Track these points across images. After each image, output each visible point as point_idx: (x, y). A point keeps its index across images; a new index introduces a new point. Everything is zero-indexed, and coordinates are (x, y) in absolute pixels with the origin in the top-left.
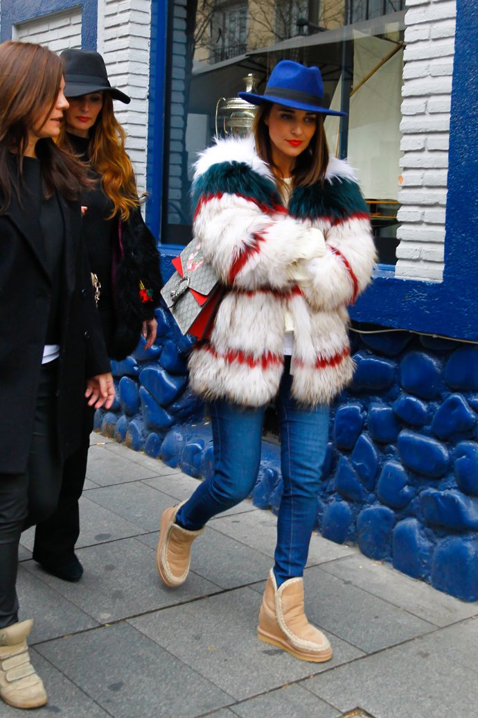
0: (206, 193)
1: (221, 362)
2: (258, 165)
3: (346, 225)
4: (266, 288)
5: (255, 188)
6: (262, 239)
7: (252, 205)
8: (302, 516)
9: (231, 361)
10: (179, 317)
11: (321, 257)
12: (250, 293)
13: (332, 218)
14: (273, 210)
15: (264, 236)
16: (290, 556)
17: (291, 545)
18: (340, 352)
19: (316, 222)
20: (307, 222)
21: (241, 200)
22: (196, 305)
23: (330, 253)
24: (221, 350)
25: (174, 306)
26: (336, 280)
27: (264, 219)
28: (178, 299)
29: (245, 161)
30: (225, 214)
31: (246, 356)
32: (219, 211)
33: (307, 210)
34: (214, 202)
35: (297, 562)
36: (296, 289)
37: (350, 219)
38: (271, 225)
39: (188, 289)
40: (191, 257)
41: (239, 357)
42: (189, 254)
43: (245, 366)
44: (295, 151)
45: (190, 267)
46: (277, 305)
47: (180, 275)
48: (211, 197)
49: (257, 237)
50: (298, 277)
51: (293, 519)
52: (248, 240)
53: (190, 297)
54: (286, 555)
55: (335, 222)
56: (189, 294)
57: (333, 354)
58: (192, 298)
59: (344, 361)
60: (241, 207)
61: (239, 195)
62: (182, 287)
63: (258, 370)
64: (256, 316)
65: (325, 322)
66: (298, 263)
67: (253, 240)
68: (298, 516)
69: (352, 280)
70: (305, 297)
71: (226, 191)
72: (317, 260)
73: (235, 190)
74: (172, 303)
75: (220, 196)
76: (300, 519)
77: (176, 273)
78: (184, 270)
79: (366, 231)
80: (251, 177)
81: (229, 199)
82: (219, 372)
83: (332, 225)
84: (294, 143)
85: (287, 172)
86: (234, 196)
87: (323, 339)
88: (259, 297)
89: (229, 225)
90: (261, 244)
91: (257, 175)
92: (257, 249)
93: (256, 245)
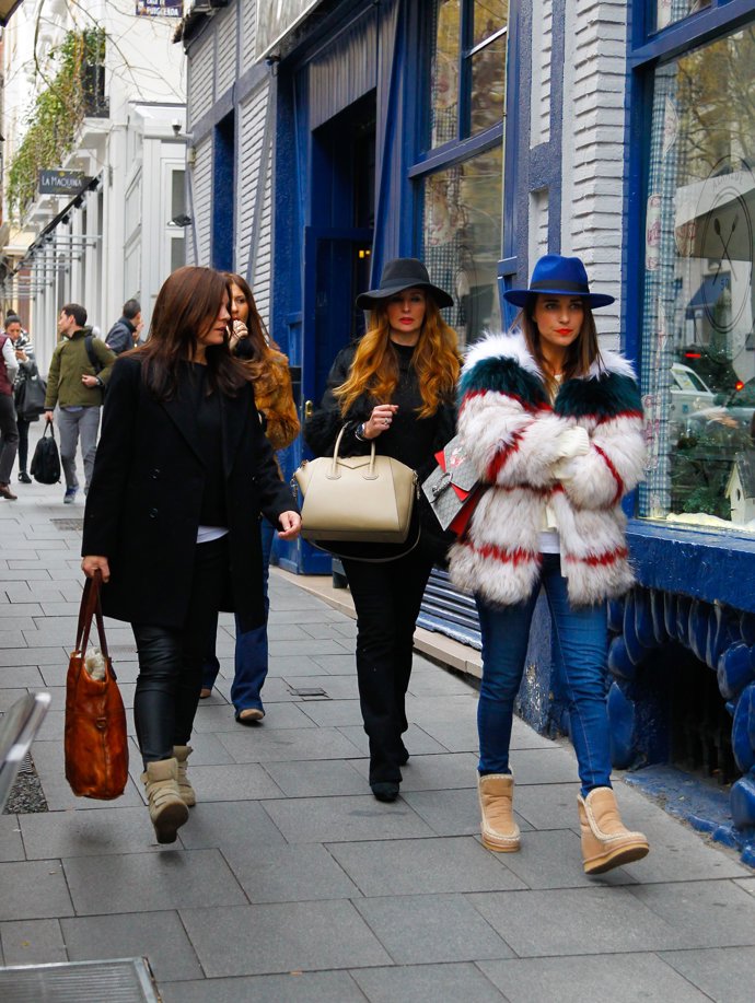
0: (471, 389)
1: (477, 556)
2: (526, 360)
3: (613, 423)
4: (525, 485)
5: (521, 385)
6: (521, 438)
7: (516, 403)
8: (593, 720)
9: (486, 556)
10: (440, 513)
11: (584, 455)
12: (508, 489)
13: (598, 415)
14: (535, 408)
15: (522, 435)
16: (591, 765)
17: (589, 753)
18: (612, 551)
19: (581, 421)
20: (572, 420)
21: (505, 399)
22: (457, 501)
23: (593, 451)
24: (477, 544)
25: (436, 501)
26: (597, 479)
27: (526, 417)
28: (439, 495)
29: (513, 356)
30: (487, 411)
31: (500, 551)
32: (481, 409)
33: (571, 406)
34: (478, 399)
35: (599, 769)
36: (558, 486)
37: (618, 417)
38: (531, 423)
39: (450, 485)
40: (455, 452)
41: (494, 552)
42: (452, 449)
43: (498, 561)
44: (565, 341)
45: (453, 462)
46: (535, 501)
47: (444, 469)
48: (474, 395)
49: (516, 436)
50: (559, 475)
51: (583, 725)
52: (508, 438)
53: (451, 493)
54: (587, 767)
55: (602, 420)
56: (451, 489)
57: (604, 552)
58: (454, 494)
59: (618, 561)
60: (503, 405)
61: (502, 393)
62: (445, 482)
63: (509, 566)
64: (512, 512)
65: (591, 520)
66: (560, 461)
67: (513, 439)
68: (587, 721)
69: (615, 481)
70: (566, 494)
71: (489, 388)
72: (580, 459)
73: (498, 388)
74: (434, 498)
75: (484, 394)
76: (591, 724)
77: (439, 467)
78: (447, 465)
79: (635, 429)
80: (518, 373)
81: (492, 397)
82: (474, 566)
83: (598, 424)
84: (564, 332)
85: (558, 367)
86: (498, 394)
87: (590, 537)
88: (518, 493)
89: (489, 423)
90: (520, 442)
91: (524, 372)
92: (516, 448)
93: (515, 444)
